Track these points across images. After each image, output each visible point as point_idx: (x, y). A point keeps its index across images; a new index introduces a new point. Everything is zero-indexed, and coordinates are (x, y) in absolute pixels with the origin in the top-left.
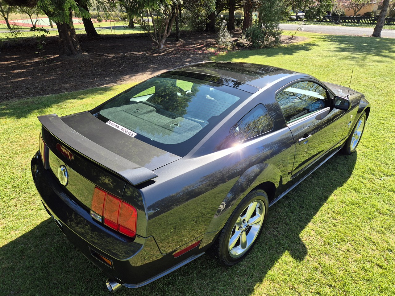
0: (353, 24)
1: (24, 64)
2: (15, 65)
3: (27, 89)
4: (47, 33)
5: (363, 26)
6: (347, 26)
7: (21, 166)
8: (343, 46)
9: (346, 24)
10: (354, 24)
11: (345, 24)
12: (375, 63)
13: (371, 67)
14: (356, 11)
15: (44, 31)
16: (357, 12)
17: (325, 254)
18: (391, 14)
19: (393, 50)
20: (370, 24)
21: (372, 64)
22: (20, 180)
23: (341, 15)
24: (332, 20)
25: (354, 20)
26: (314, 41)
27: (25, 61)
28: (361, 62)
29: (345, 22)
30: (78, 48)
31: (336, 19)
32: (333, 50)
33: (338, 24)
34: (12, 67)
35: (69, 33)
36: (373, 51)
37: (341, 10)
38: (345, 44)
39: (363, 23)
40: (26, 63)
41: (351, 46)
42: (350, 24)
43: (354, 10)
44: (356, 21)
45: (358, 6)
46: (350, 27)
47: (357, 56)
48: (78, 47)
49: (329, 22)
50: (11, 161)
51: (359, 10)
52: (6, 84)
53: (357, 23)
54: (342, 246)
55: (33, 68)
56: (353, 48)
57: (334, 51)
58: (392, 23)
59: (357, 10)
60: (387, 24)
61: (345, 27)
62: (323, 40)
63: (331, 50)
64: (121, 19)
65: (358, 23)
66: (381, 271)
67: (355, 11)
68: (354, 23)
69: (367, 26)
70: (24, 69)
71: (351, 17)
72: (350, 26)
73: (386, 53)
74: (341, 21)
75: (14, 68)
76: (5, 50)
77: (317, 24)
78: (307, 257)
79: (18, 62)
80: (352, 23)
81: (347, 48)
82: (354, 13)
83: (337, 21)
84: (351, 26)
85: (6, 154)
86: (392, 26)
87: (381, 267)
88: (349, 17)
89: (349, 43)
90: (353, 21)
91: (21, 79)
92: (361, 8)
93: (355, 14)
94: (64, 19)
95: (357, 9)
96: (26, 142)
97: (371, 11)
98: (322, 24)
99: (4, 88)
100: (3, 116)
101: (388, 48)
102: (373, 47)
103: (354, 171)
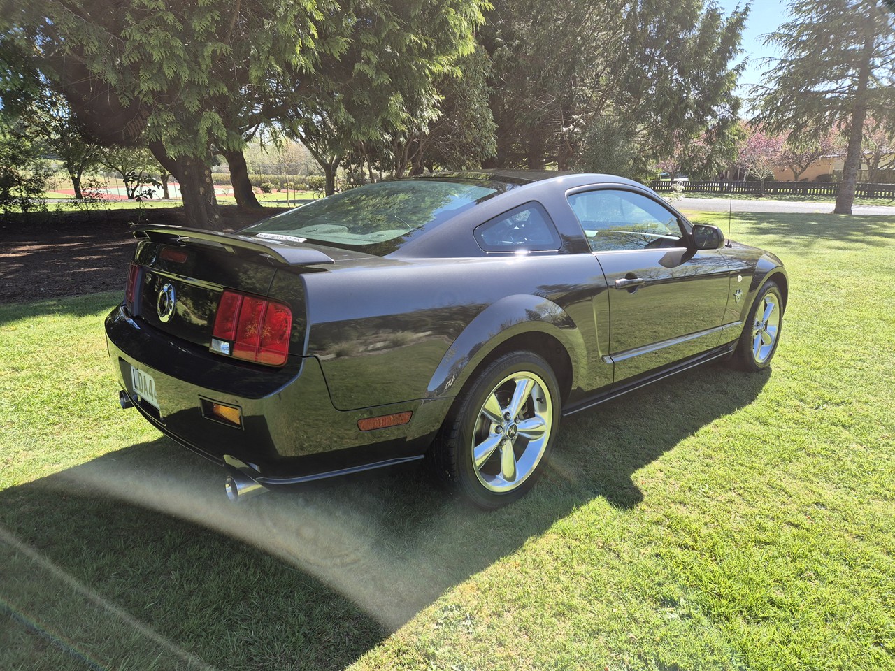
0: (793, 196)
1: (103, 247)
2: (84, 249)
3: (104, 283)
4: (158, 186)
5: (815, 200)
6: (780, 199)
7: (78, 379)
8: (765, 225)
9: (779, 196)
10: (796, 196)
11: (775, 197)
12: (834, 250)
13: (822, 256)
14: (798, 172)
15: (151, 183)
16: (800, 173)
17: (681, 503)
18: (873, 177)
19: (872, 231)
20: (830, 195)
21: (824, 252)
22: (71, 399)
23: (766, 179)
24: (748, 188)
25: (795, 189)
26: (706, 219)
27: (106, 243)
28: (801, 249)
29: (775, 193)
30: (216, 220)
31: (755, 187)
32: (745, 231)
33: (761, 196)
34: (78, 251)
35: (202, 190)
36: (830, 233)
37: (766, 169)
38: (769, 222)
39: (816, 195)
40: (108, 245)
41: (783, 226)
42: (788, 197)
43: (793, 170)
44: (800, 191)
45: (799, 162)
46: (788, 202)
47: (796, 241)
48: (217, 217)
49: (742, 193)
50: (57, 371)
51: (804, 169)
52: (61, 277)
53: (801, 194)
54: (717, 495)
55: (120, 254)
56: (786, 228)
57: (747, 233)
58: (877, 194)
59: (799, 169)
60: (868, 197)
61: (776, 201)
62: (723, 217)
63: (741, 232)
64: (311, 187)
65: (805, 193)
66: (795, 531)
67: (795, 172)
68: (795, 194)
69: (825, 199)
70: (102, 255)
71: (788, 183)
72: (786, 200)
73: (857, 236)
74: (767, 191)
75: (79, 253)
76: (67, 227)
77: (717, 196)
78: (642, 506)
79: (91, 245)
80: (791, 194)
81: (775, 229)
82: (793, 175)
83: (758, 191)
84: (791, 199)
85: (49, 362)
86: (879, 199)
87: (797, 526)
88: (784, 183)
89: (779, 222)
90: (793, 191)
91: (93, 269)
92: (807, 166)
93: (796, 177)
94: (196, 148)
95: (798, 167)
96: (92, 345)
97: (831, 172)
98: (726, 197)
99: (56, 282)
100: (49, 314)
101: (863, 228)
102: (831, 227)
103: (760, 395)
